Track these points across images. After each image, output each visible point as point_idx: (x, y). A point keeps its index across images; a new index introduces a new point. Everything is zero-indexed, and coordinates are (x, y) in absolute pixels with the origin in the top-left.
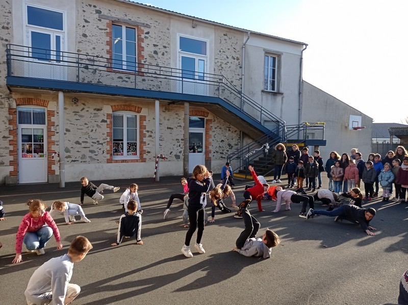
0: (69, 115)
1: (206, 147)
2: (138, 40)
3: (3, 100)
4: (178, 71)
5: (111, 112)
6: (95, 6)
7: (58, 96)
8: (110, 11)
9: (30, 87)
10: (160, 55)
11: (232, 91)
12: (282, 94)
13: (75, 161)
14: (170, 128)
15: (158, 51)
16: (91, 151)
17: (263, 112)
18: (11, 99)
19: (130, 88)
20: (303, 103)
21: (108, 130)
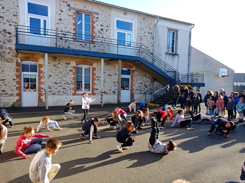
0: (51, 67)
1: (132, 87)
2: (92, 22)
3: (13, 58)
4: (115, 41)
5: (75, 65)
6: (66, 2)
7: (44, 56)
8: (75, 5)
9: (29, 50)
10: (104, 31)
11: (148, 53)
12: (178, 55)
13: (54, 94)
14: (110, 75)
15: (104, 29)
16: (64, 88)
17: (166, 66)
18: (18, 57)
19: (86, 51)
20: (191, 60)
21: (74, 76)
